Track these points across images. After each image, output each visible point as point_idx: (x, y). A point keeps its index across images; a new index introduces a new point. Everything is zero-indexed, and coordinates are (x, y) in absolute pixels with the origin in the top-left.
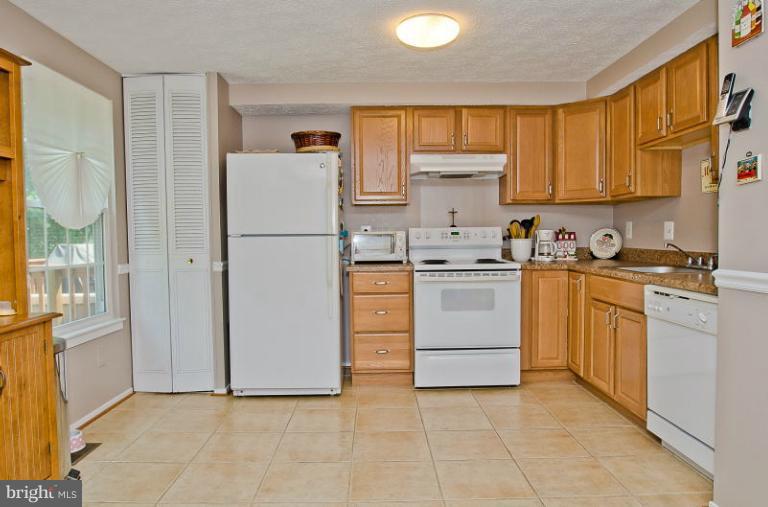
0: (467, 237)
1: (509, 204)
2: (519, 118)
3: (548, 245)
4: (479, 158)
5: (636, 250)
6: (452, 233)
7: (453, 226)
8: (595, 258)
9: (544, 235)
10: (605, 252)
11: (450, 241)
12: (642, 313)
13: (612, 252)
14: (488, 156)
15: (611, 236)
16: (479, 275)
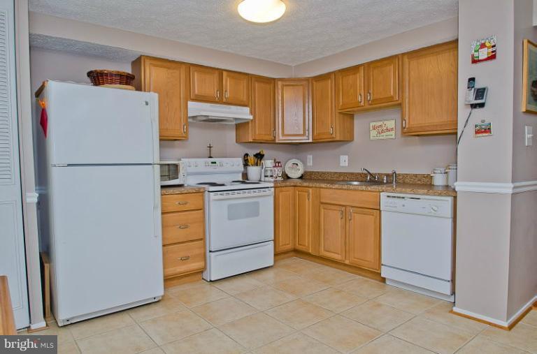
0: (221, 165)
1: (250, 142)
2: (257, 84)
3: (271, 170)
4: (233, 108)
5: (318, 172)
6: (212, 163)
7: (211, 157)
8: (289, 178)
9: (268, 163)
10: (295, 174)
11: (211, 169)
12: (379, 210)
13: (299, 174)
14: (239, 107)
15: (297, 164)
16: (245, 192)
